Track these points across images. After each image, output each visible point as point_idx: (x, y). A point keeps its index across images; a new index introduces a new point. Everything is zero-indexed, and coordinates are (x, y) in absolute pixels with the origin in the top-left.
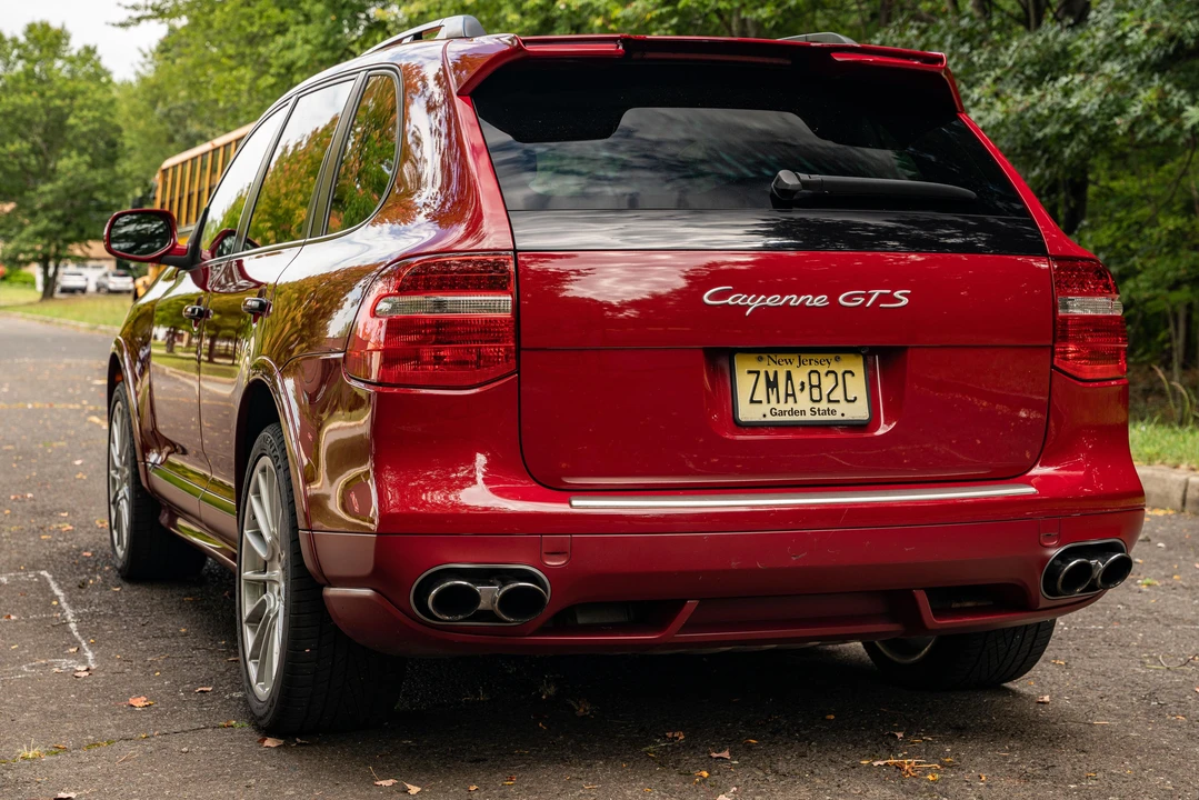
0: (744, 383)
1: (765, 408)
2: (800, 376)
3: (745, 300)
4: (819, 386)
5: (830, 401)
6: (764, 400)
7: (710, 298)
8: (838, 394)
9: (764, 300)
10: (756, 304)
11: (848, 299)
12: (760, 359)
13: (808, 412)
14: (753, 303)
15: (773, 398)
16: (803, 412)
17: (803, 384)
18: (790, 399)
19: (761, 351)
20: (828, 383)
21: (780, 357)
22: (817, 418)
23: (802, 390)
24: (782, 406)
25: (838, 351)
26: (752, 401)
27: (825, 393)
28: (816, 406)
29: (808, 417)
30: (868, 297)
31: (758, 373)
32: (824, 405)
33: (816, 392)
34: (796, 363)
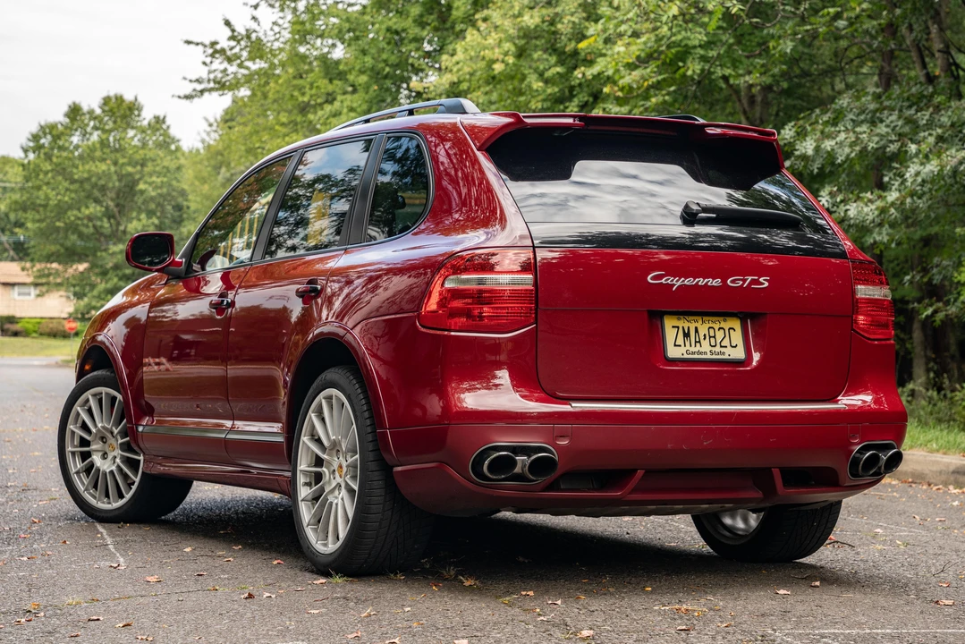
0: (670, 334)
1: (683, 350)
2: (703, 330)
3: (672, 281)
4: (714, 337)
5: (721, 347)
6: (683, 345)
7: (652, 279)
8: (726, 342)
9: (683, 281)
10: (679, 283)
11: (733, 282)
12: (679, 319)
13: (709, 353)
14: (677, 282)
15: (688, 343)
16: (705, 353)
17: (705, 335)
18: (698, 344)
19: (679, 314)
20: (720, 335)
21: (691, 318)
22: (714, 357)
23: (705, 339)
24: (693, 349)
25: (725, 315)
26: (675, 345)
27: (718, 342)
28: (713, 349)
29: (709, 356)
30: (744, 281)
31: (678, 327)
32: (718, 349)
33: (712, 340)
34: (700, 322)
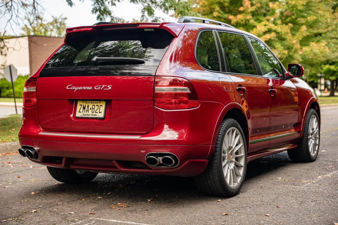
0: (79, 107)
1: (82, 114)
2: (90, 106)
4: (94, 109)
5: (96, 112)
6: (82, 112)
7: (68, 87)
8: (98, 111)
9: (78, 88)
10: (77, 89)
11: (97, 88)
12: (83, 102)
13: (91, 115)
14: (76, 88)
15: (84, 111)
16: (90, 115)
17: (91, 108)
18: (87, 112)
19: (83, 100)
20: (96, 108)
21: (87, 101)
22: (93, 116)
23: (90, 109)
24: (85, 113)
26: (79, 112)
28: (93, 113)
29: (91, 116)
30: (101, 87)
31: (82, 105)
32: (94, 113)
33: (93, 110)
34: (91, 103)
